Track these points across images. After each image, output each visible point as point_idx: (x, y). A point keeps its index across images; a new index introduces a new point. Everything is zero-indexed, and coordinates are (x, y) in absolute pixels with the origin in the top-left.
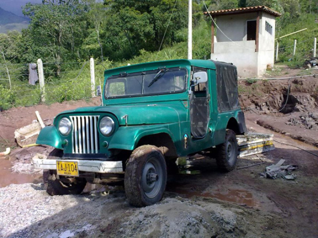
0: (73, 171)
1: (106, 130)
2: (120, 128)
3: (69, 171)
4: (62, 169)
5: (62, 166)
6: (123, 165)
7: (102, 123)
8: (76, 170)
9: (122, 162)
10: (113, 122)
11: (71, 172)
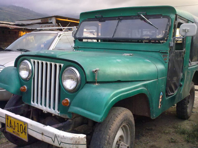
0: (22, 133)
1: (69, 84)
2: (87, 84)
3: (18, 131)
4: (11, 127)
5: (11, 123)
6: (87, 141)
7: (65, 75)
8: (25, 132)
9: (87, 138)
10: (78, 75)
11: (20, 133)
